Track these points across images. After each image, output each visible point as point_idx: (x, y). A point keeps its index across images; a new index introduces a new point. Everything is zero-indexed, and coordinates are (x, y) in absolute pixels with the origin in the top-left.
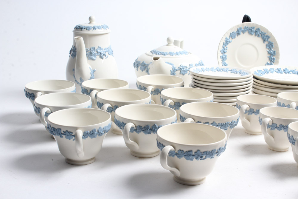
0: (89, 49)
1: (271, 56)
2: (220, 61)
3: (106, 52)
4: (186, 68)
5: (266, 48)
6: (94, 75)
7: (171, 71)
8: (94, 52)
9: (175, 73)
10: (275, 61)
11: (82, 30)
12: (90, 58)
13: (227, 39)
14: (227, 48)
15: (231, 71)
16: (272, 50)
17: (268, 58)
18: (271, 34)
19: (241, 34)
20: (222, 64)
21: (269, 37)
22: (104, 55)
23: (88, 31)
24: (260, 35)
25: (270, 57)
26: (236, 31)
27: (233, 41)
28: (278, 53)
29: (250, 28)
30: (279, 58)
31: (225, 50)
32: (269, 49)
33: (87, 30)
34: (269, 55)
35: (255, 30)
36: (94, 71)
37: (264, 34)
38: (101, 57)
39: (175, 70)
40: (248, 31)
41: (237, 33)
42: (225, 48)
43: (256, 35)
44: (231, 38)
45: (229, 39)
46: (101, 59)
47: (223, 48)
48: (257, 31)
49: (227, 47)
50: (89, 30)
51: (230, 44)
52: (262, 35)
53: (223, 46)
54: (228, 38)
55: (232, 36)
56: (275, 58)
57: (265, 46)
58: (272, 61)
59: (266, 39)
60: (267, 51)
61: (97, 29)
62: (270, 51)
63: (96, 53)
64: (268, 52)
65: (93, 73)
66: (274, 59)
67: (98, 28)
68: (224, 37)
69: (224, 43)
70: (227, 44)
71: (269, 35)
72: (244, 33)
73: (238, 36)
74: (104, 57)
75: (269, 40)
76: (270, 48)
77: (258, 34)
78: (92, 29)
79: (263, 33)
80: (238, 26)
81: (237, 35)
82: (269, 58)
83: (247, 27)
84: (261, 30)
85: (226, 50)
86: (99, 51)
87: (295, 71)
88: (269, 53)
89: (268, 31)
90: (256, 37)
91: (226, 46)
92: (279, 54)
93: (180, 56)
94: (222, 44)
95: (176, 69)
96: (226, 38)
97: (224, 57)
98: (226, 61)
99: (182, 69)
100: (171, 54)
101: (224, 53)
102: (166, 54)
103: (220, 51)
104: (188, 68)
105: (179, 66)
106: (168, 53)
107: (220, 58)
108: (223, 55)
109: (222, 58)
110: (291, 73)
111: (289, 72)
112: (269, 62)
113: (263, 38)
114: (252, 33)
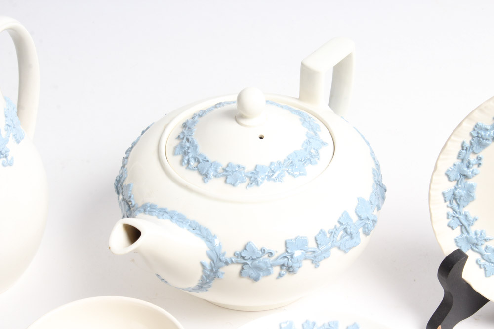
2: (441, 209)
4: (266, 256)
7: (203, 266)
9: (221, 270)
13: (481, 128)
14: (479, 159)
31: (468, 167)
39: (220, 260)
42: (472, 158)
47: (458, 162)
49: (480, 155)
53: (460, 154)
68: (464, 124)
69: (468, 144)
70: (483, 146)
85: (475, 167)
91: (474, 153)
93: (266, 185)
94: (455, 148)
95: (223, 259)
96: (477, 127)
97: (461, 192)
98: (470, 209)
99: (249, 262)
100: (230, 174)
101: (464, 180)
102: (212, 173)
103: (446, 174)
104: (275, 255)
105: (239, 248)
106: (220, 170)
107: (442, 199)
108: (458, 185)
109: (449, 196)
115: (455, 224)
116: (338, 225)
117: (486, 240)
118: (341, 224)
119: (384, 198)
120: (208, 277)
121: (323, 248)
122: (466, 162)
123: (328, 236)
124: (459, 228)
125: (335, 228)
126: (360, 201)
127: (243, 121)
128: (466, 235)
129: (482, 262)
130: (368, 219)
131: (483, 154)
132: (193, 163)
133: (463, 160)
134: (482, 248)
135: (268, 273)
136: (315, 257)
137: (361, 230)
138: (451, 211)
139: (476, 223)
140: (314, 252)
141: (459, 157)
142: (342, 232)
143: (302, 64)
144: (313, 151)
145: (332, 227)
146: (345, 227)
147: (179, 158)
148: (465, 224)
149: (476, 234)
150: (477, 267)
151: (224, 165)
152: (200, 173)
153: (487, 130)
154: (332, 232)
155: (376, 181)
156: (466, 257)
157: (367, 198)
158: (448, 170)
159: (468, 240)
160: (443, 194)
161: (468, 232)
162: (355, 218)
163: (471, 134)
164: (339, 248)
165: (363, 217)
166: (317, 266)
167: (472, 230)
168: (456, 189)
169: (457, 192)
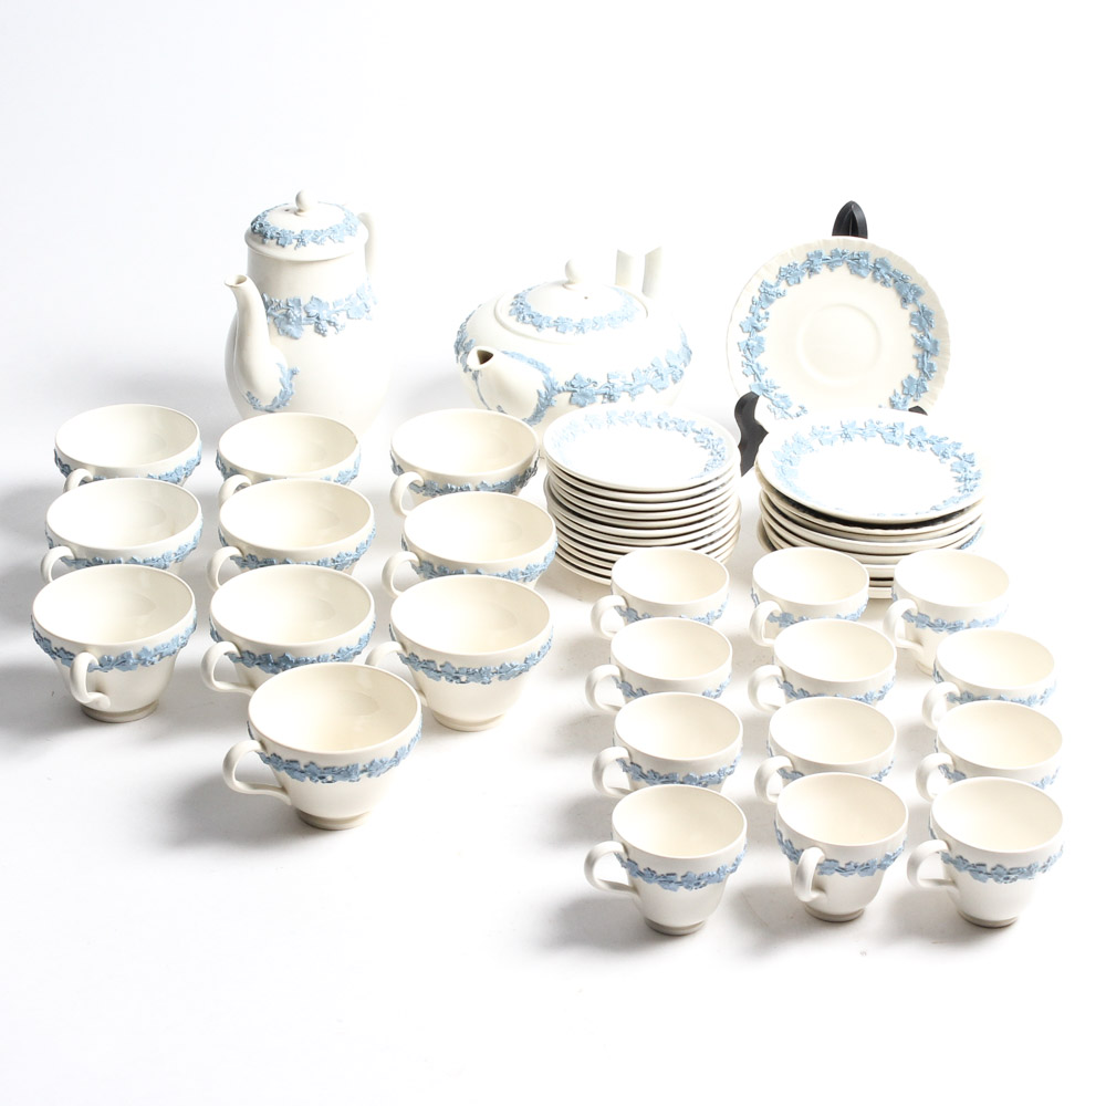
0: (284, 301)
1: (923, 356)
2: (737, 357)
3: (337, 313)
4: (592, 385)
5: (911, 325)
6: (291, 385)
7: (539, 393)
8: (295, 313)
9: (554, 398)
10: (932, 374)
11: (263, 243)
12: (283, 331)
13: (767, 285)
14: (767, 314)
15: (698, 432)
16: (928, 337)
17: (914, 361)
18: (926, 284)
19: (824, 270)
20: (742, 369)
21: (918, 293)
22: (329, 322)
23: (279, 247)
24: (891, 282)
25: (920, 360)
26: (800, 260)
27: (793, 291)
28: (947, 352)
29: (853, 254)
30: (946, 368)
31: (758, 321)
32: (918, 331)
33: (277, 243)
34: (918, 352)
35: (871, 264)
36: (293, 373)
37: (904, 280)
38: (318, 330)
39: (554, 389)
40: (848, 263)
41: (808, 268)
42: (762, 313)
43: (875, 280)
44: (783, 283)
45: (777, 285)
46: (320, 336)
47: (750, 315)
48: (878, 266)
49: (768, 310)
50: (283, 246)
51: (778, 302)
52: (895, 281)
53: (751, 308)
54: (772, 281)
55: (789, 274)
56: (934, 363)
57: (908, 319)
58: (924, 373)
59: (910, 298)
60: (912, 335)
61: (311, 245)
62: (921, 338)
63: (304, 315)
64: (916, 340)
65: (291, 379)
66: (931, 365)
67: (314, 240)
68: (753, 280)
69: (757, 299)
70: (770, 302)
71: (919, 285)
72: (831, 270)
73: (810, 276)
74: (330, 329)
75: (920, 301)
76: (922, 328)
77: (882, 276)
78: (295, 242)
79: (898, 275)
81: (807, 274)
82: (918, 362)
83: (840, 250)
84: (894, 266)
85: (764, 321)
86: (314, 312)
87: (945, 442)
88: (918, 344)
89: (913, 270)
90: (878, 285)
91: (762, 308)
92: (949, 354)
94: (746, 302)
95: (556, 387)
96: (764, 284)
97: (753, 343)
98: (762, 360)
99: (578, 390)
100: (559, 325)
101: (756, 332)
102: (544, 325)
103: (740, 326)
104: (599, 386)
105: (569, 378)
106: (551, 322)
107: (737, 348)
108: (750, 336)
109: (743, 346)
110: (927, 446)
111: (924, 443)
112: (916, 375)
113: (899, 292)
114: (863, 271)
115: (749, 371)
116: (651, 367)
117: (775, 388)
118: (653, 366)
119: (690, 358)
120: (542, 404)
121: (637, 383)
122: (756, 316)
123: (643, 374)
124: (753, 375)
125: (649, 368)
126: (669, 352)
127: (571, 287)
128: (758, 382)
129: (772, 407)
130: (675, 368)
131: (771, 309)
132: (527, 319)
133: (753, 313)
134: (772, 395)
135: (593, 401)
136: (632, 390)
137: (670, 376)
138: (745, 360)
139: (766, 373)
140: (631, 385)
141: (750, 311)
142: (654, 373)
143: (619, 251)
144: (629, 313)
145: (645, 368)
146: (656, 369)
147: (515, 317)
148: (758, 372)
149: (766, 382)
151: (555, 319)
152: (534, 325)
153: (772, 287)
154: (646, 371)
155: (683, 343)
156: (756, 399)
157: (675, 352)
158: (742, 322)
159: (760, 387)
160: (738, 344)
161: (760, 380)
162: (666, 366)
163: (759, 290)
164: (652, 386)
165: (671, 364)
166: (633, 400)
167: (763, 378)
168: (749, 340)
169: (749, 343)
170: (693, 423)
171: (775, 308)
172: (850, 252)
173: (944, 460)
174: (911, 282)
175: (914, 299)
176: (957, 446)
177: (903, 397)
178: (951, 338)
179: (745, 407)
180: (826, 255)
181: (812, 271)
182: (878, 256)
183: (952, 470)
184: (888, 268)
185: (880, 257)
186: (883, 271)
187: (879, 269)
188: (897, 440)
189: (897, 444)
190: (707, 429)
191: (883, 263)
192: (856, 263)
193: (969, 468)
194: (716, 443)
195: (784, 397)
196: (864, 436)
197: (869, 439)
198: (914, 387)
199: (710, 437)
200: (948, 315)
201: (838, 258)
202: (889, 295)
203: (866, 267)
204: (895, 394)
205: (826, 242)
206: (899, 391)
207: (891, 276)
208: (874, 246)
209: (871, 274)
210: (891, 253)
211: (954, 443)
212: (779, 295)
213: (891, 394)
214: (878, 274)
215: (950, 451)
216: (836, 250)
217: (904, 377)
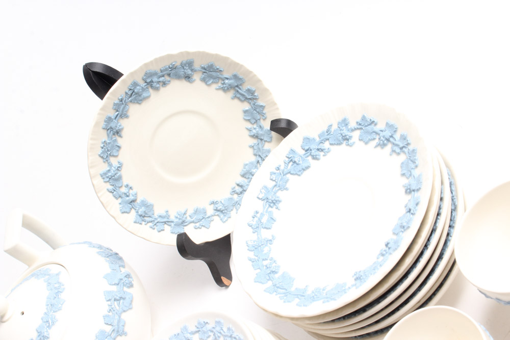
1: (238, 91)
2: (145, 229)
5: (209, 85)
10: (256, 94)
13: (105, 174)
14: (127, 186)
16: (227, 79)
17: (236, 101)
18: (188, 53)
19: (124, 123)
20: (156, 230)
21: (190, 64)
24: (167, 78)
25: (238, 96)
26: (104, 136)
27: (123, 156)
28: (248, 72)
29: (126, 93)
30: (259, 81)
31: (128, 196)
32: (217, 83)
34: (231, 93)
35: (143, 84)
37: (173, 68)
40: (131, 102)
41: (114, 134)
42: (124, 190)
43: (157, 89)
44: (112, 160)
45: (110, 165)
47: (120, 200)
48: (148, 80)
49: (125, 184)
51: (124, 173)
52: (169, 75)
53: (115, 196)
54: (104, 167)
55: (109, 151)
56: (249, 87)
57: (203, 85)
58: (250, 99)
59: (189, 72)
60: (217, 89)
62: (223, 84)
64: (223, 89)
66: (249, 91)
68: (95, 183)
69: (111, 188)
70: (119, 179)
71: (185, 59)
72: (127, 117)
73: (120, 136)
75: (197, 66)
76: (216, 79)
77: (159, 82)
79: (166, 70)
80: (97, 124)
81: (117, 137)
82: (239, 98)
83: (117, 101)
84: (157, 68)
85: (131, 191)
87: (332, 130)
88: (225, 90)
89: (170, 56)
90: (163, 90)
91: (120, 187)
92: (251, 72)
94: (109, 198)
96: (103, 175)
97: (142, 210)
98: (158, 211)
101: (135, 203)
103: (123, 213)
107: (138, 225)
108: (135, 210)
109: (139, 219)
110: (326, 145)
111: (321, 146)
112: (246, 106)
113: (178, 77)
114: (145, 95)
115: (160, 226)
116: (109, 303)
117: (185, 214)
118: (110, 300)
119: (121, 259)
121: (116, 322)
122: (123, 196)
123: (111, 314)
124: (166, 225)
125: (109, 306)
126: (106, 277)
127: (5, 319)
128: (173, 224)
129: (198, 225)
130: (121, 279)
131: (125, 181)
133: (120, 197)
134: (189, 219)
136: (118, 331)
137: (125, 289)
138: (151, 224)
139: (170, 213)
140: (114, 330)
141: (117, 199)
142: (116, 303)
144: (57, 285)
145: (107, 308)
146: (113, 299)
148: (165, 220)
149: (177, 217)
150: (199, 230)
153: (109, 170)
154: (110, 310)
155: (105, 257)
156: (185, 234)
157: (109, 271)
158: (121, 210)
159: (177, 225)
160: (135, 222)
161: (172, 222)
162: (114, 288)
163: (105, 182)
164: (124, 311)
165: (117, 282)
166: (125, 334)
167: (172, 218)
168: (137, 212)
169: (140, 213)
170: (185, 328)
171: (127, 177)
172: (124, 95)
173: (351, 141)
174: (178, 64)
175: (192, 70)
176: (345, 122)
177: (255, 126)
178: (241, 63)
179: (185, 247)
180: (113, 114)
181: (118, 133)
182: (142, 75)
183: (366, 143)
184: (155, 74)
185: (143, 74)
186: (155, 79)
187: (152, 81)
188: (305, 165)
189: (308, 167)
190: (199, 323)
191: (149, 75)
192: (135, 95)
193: (377, 128)
194: (218, 329)
195: (196, 212)
196: (283, 188)
197: (288, 185)
198: (255, 112)
199: (209, 327)
200: (223, 53)
201: (123, 106)
202: (176, 86)
203: (143, 89)
204: (250, 130)
205: (103, 109)
206: (249, 126)
207: (163, 76)
208: (132, 74)
209: (150, 90)
210: (146, 65)
211: (339, 123)
212: (119, 169)
213: (247, 133)
214: (154, 84)
215: (345, 132)
216: (115, 104)
217: (241, 115)
